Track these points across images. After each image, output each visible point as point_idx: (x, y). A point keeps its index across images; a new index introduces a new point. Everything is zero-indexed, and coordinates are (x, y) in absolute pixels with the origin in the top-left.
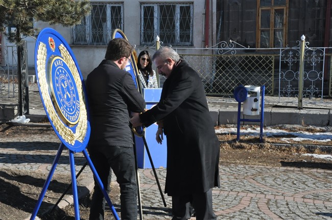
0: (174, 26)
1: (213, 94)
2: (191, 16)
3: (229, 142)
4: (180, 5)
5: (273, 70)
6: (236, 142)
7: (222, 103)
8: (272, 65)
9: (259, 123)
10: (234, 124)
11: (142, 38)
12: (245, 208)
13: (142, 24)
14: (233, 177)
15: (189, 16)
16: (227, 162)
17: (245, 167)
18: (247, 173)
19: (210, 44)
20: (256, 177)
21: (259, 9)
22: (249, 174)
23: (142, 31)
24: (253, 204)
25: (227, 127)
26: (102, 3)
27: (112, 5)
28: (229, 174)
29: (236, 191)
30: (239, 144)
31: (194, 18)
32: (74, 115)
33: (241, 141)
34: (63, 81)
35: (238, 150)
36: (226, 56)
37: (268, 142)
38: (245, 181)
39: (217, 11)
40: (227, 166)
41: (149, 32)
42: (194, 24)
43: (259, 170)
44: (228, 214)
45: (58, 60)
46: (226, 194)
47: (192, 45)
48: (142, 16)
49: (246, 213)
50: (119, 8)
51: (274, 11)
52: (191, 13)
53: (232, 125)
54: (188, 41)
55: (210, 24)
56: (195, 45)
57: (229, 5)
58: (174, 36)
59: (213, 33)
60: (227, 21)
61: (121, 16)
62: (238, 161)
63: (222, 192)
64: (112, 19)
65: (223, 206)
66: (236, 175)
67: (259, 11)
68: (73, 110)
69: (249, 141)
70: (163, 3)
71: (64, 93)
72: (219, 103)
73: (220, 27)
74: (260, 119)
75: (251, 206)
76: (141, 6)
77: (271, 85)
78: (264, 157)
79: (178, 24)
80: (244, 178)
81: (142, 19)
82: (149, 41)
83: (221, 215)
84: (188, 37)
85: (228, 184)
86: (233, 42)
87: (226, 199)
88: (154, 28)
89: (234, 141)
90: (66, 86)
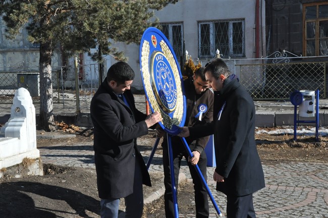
0: (228, 40)
1: (269, 99)
2: (243, 30)
3: (287, 142)
4: (233, 22)
5: (325, 76)
6: (293, 142)
7: (274, 106)
8: (323, 72)
9: (315, 124)
10: (290, 125)
11: (200, 52)
12: (312, 203)
13: (200, 40)
14: (295, 174)
15: (241, 31)
16: (287, 160)
17: (305, 165)
18: (307, 170)
19: (261, 54)
20: (317, 173)
21: (305, 22)
22: (310, 170)
23: (200, 46)
24: (319, 199)
25: (283, 128)
26: (165, 23)
27: (173, 25)
28: (291, 171)
29: (301, 187)
30: (296, 143)
31: (246, 33)
32: (172, 102)
33: (298, 141)
34: (163, 73)
35: (296, 149)
36: (280, 64)
37: (324, 141)
38: (307, 177)
39: (266, 25)
40: (288, 163)
41: (206, 46)
42: (246, 37)
43: (318, 167)
44: (298, 208)
45: (159, 55)
46: (292, 189)
47: (244, 56)
48: (200, 33)
49: (314, 207)
50: (180, 27)
51: (318, 23)
52: (243, 28)
53: (288, 126)
54: (241, 53)
55: (260, 37)
56: (246, 56)
57: (277, 19)
58: (228, 49)
59: (263, 45)
60: (276, 34)
61: (181, 34)
62: (297, 159)
63: (288, 188)
64: (173, 36)
65: (291, 201)
66: (298, 171)
67: (304, 23)
68: (171, 98)
69: (305, 141)
70: (217, 20)
71: (163, 84)
72: (271, 107)
73: (269, 39)
74: (315, 120)
75: (318, 201)
76: (198, 25)
77: (323, 89)
78: (321, 154)
79: (231, 39)
80: (306, 175)
81: (200, 36)
82: (206, 54)
83: (292, 209)
84: (241, 49)
85: (292, 180)
86: (286, 52)
87: (293, 194)
88: (210, 43)
89: (292, 140)
90: (166, 77)
